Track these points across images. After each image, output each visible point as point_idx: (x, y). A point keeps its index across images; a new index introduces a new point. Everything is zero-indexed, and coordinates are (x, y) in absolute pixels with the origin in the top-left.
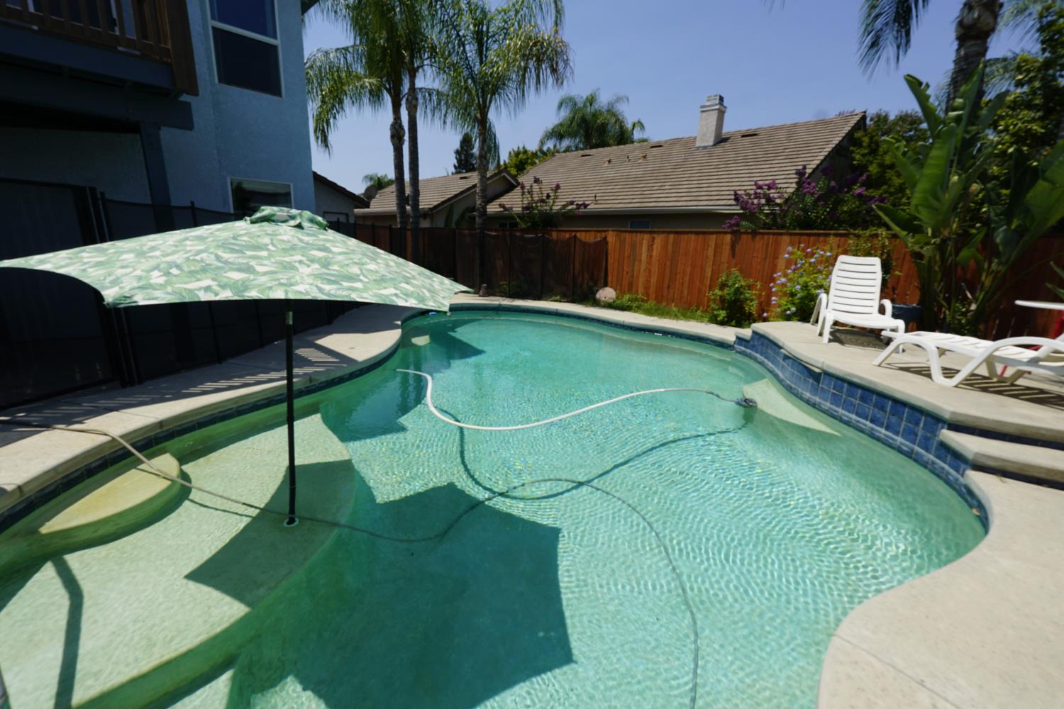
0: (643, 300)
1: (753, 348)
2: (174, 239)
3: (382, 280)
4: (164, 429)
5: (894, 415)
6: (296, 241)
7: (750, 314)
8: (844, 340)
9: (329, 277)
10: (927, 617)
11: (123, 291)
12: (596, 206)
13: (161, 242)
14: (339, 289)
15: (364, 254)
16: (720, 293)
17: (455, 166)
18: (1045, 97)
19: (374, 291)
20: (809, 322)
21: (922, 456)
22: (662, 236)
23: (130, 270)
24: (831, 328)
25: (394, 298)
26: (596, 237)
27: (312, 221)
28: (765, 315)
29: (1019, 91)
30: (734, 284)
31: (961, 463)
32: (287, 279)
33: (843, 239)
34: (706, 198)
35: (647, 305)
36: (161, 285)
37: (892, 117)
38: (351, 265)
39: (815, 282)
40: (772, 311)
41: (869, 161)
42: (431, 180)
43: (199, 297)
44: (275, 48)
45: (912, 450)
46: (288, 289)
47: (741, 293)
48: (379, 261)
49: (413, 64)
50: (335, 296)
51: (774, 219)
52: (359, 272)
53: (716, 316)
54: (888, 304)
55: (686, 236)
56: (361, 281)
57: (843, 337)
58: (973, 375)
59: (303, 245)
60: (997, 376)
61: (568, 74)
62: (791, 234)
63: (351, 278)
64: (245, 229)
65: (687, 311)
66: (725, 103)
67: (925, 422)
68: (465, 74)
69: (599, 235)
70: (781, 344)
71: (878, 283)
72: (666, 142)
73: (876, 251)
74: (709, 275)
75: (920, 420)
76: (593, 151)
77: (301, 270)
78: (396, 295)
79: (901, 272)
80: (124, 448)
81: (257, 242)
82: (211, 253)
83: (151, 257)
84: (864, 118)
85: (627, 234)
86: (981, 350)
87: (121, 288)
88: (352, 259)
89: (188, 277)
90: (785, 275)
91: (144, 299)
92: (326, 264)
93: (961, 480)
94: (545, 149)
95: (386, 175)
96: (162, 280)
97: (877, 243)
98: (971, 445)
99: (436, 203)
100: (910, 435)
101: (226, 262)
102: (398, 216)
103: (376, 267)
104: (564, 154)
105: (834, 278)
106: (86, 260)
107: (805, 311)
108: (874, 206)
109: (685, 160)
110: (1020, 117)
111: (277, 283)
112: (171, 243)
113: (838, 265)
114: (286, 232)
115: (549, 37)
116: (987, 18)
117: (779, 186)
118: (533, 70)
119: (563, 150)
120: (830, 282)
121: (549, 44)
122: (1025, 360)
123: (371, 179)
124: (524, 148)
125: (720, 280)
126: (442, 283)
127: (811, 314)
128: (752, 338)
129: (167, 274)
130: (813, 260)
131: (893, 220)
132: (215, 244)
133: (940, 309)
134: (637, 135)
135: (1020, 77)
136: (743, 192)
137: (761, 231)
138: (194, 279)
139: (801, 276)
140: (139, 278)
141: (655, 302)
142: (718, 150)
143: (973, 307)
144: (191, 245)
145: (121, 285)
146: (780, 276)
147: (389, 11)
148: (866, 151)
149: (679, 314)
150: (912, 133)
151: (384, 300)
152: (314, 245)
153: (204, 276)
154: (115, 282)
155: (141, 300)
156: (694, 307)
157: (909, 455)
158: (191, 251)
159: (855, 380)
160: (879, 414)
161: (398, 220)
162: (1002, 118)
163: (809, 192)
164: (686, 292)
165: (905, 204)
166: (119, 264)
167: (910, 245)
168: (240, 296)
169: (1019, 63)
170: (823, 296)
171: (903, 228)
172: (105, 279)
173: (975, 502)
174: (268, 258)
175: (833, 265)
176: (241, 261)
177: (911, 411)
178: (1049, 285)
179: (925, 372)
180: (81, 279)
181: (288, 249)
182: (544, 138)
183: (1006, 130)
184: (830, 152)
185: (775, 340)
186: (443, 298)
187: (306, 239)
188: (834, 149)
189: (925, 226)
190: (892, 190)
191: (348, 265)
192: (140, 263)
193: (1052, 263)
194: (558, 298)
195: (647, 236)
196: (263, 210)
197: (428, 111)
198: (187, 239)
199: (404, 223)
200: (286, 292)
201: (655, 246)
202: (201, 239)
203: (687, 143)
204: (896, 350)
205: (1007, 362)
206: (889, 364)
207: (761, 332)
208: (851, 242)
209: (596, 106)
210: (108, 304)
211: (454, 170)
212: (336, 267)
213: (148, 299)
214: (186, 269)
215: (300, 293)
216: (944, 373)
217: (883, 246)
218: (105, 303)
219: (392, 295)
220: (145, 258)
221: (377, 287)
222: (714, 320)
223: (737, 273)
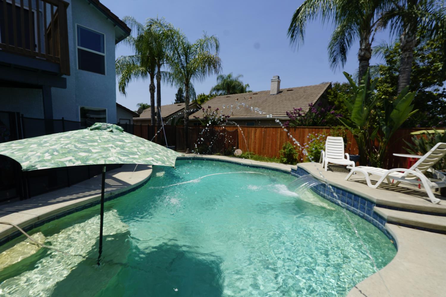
0: (253, 154)
1: (298, 173)
2: (56, 138)
3: (146, 154)
4: (40, 220)
5: (355, 201)
6: (110, 138)
7: (296, 159)
8: (333, 170)
9: (124, 154)
10: (380, 293)
11: (31, 163)
12: (233, 117)
13: (49, 139)
14: (128, 159)
15: (139, 143)
16: (283, 151)
17: (175, 100)
18: (391, 79)
19: (144, 159)
20: (319, 162)
21: (368, 218)
22: (259, 129)
23: (35, 153)
24: (328, 165)
25: (152, 162)
26: (233, 129)
27: (117, 129)
28: (302, 159)
29: (382, 77)
30: (289, 147)
31: (383, 220)
32: (106, 155)
33: (328, 130)
34: (275, 114)
35: (255, 156)
36: (49, 160)
37: (341, 84)
38: (133, 148)
39: (320, 146)
40: (304, 158)
41: (334, 100)
42: (166, 106)
43: (66, 165)
44: (103, 57)
45: (364, 215)
46: (106, 159)
47: (292, 151)
48: (145, 145)
49: (159, 63)
50: (127, 162)
51: (302, 122)
52: (137, 151)
53: (283, 161)
54: (347, 155)
55: (269, 129)
56: (138, 155)
57: (332, 168)
58: (383, 183)
59: (113, 139)
60: (391, 183)
61: (221, 70)
62: (309, 128)
63: (133, 153)
64: (88, 133)
65: (271, 158)
66: (280, 79)
67: (367, 203)
68: (180, 67)
69: (234, 128)
70: (309, 172)
71: (343, 146)
72: (259, 92)
73: (341, 135)
74: (279, 144)
75: (365, 203)
76: (231, 95)
77: (112, 151)
78: (153, 160)
79: (351, 142)
80: (19, 230)
81: (93, 138)
82: (73, 144)
83: (44, 146)
84: (331, 85)
85: (246, 128)
86: (384, 174)
87: (30, 162)
88: (134, 145)
89: (62, 156)
90: (308, 144)
91: (41, 167)
92: (123, 147)
93: (384, 227)
94: (212, 94)
95: (147, 104)
96: (49, 158)
97: (341, 131)
98: (386, 213)
99: (167, 115)
100: (362, 209)
101: (79, 148)
102: (152, 120)
103: (144, 148)
104: (219, 96)
105: (326, 145)
106: (14, 148)
107: (317, 158)
108: (338, 118)
109: (266, 99)
110: (384, 86)
111: (101, 157)
112: (54, 139)
113: (327, 140)
114: (106, 134)
115: (213, 56)
116: (367, 54)
117: (303, 109)
118: (207, 67)
119: (219, 94)
120: (325, 147)
121: (213, 58)
122: (400, 177)
123: (141, 105)
124: (203, 94)
125: (283, 146)
126: (171, 153)
127: (319, 159)
128: (298, 169)
129: (52, 155)
130: (318, 138)
131: (345, 123)
132: (74, 140)
133: (367, 157)
134: (247, 90)
135: (382, 72)
136: (289, 112)
137: (297, 127)
138: (64, 157)
139: (314, 145)
140: (39, 157)
141: (258, 155)
142: (279, 95)
143: (379, 155)
144: (63, 141)
145: (31, 160)
146: (306, 144)
147: (150, 43)
148: (333, 96)
149: (268, 160)
150: (348, 90)
151: (147, 163)
152: (118, 139)
153: (69, 155)
154: (28, 159)
155: (39, 167)
156: (274, 157)
157: (363, 217)
158: (63, 143)
159: (339, 187)
160: (350, 201)
161: (152, 122)
162: (378, 86)
163: (314, 112)
164: (270, 150)
165: (349, 116)
166: (30, 150)
167: (353, 133)
168: (84, 164)
169: (380, 68)
170: (323, 152)
171: (350, 126)
172: (22, 157)
173: (391, 237)
174: (97, 146)
175: (326, 140)
176: (85, 147)
177: (361, 199)
178: (404, 148)
179: (364, 182)
180: (11, 157)
181: (106, 142)
182: (211, 91)
183: (380, 90)
184: (320, 97)
185: (307, 170)
186: (172, 160)
187: (114, 137)
188: (321, 96)
189: (357, 125)
190: (344, 111)
191: (132, 148)
192: (40, 149)
193: (403, 139)
194: (218, 154)
195: (253, 129)
196: (96, 125)
197: (166, 80)
198: (61, 138)
199: (154, 123)
200: (105, 161)
201: (257, 133)
202: (68, 137)
203: (267, 93)
204: (353, 174)
205: (394, 178)
206: (351, 179)
207: (301, 167)
208: (331, 131)
209: (231, 78)
210: (24, 170)
211: (175, 102)
212: (127, 149)
213: (43, 167)
214: (61, 152)
215: (111, 161)
216: (372, 183)
217: (343, 133)
218: (22, 169)
219: (151, 160)
220: (42, 147)
221: (145, 157)
222: (282, 162)
223: (290, 143)
